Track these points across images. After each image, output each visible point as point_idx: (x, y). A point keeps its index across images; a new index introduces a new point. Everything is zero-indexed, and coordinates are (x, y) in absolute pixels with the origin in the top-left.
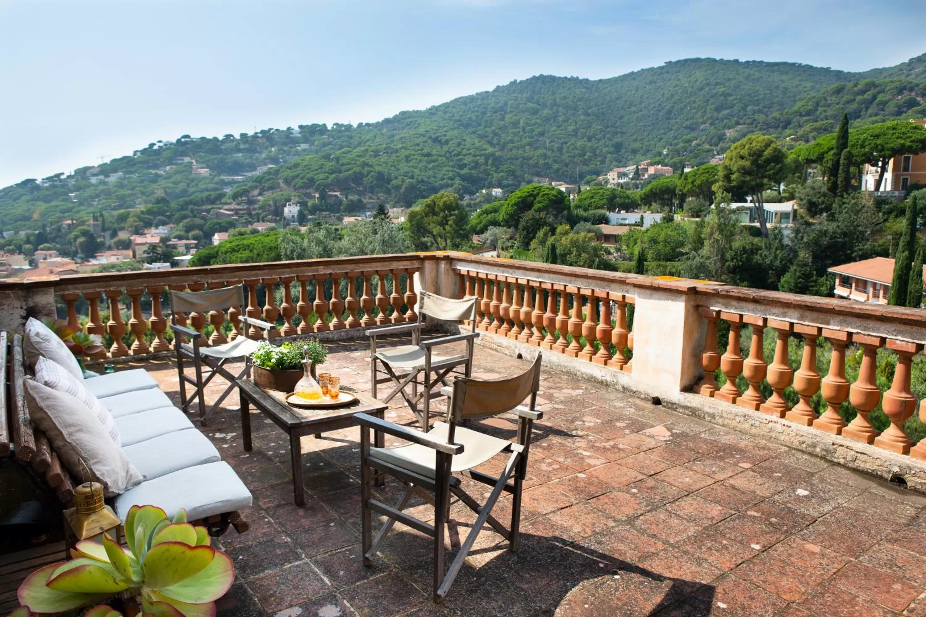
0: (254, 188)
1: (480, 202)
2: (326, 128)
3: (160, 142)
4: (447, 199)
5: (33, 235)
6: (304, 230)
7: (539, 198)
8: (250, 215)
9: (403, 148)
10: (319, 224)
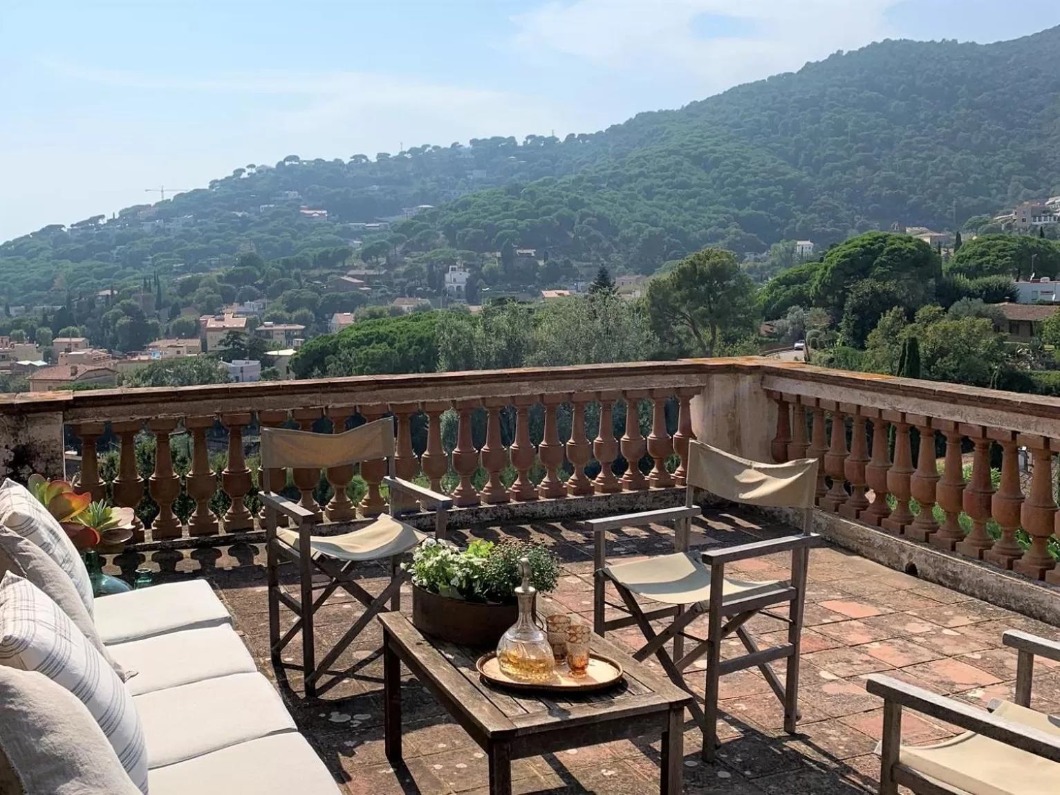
0: (395, 241)
1: (773, 264)
2: (516, 143)
3: (252, 166)
4: (717, 260)
5: (53, 312)
6: (475, 309)
7: (883, 258)
8: (390, 284)
9: (641, 174)
10: (501, 301)
